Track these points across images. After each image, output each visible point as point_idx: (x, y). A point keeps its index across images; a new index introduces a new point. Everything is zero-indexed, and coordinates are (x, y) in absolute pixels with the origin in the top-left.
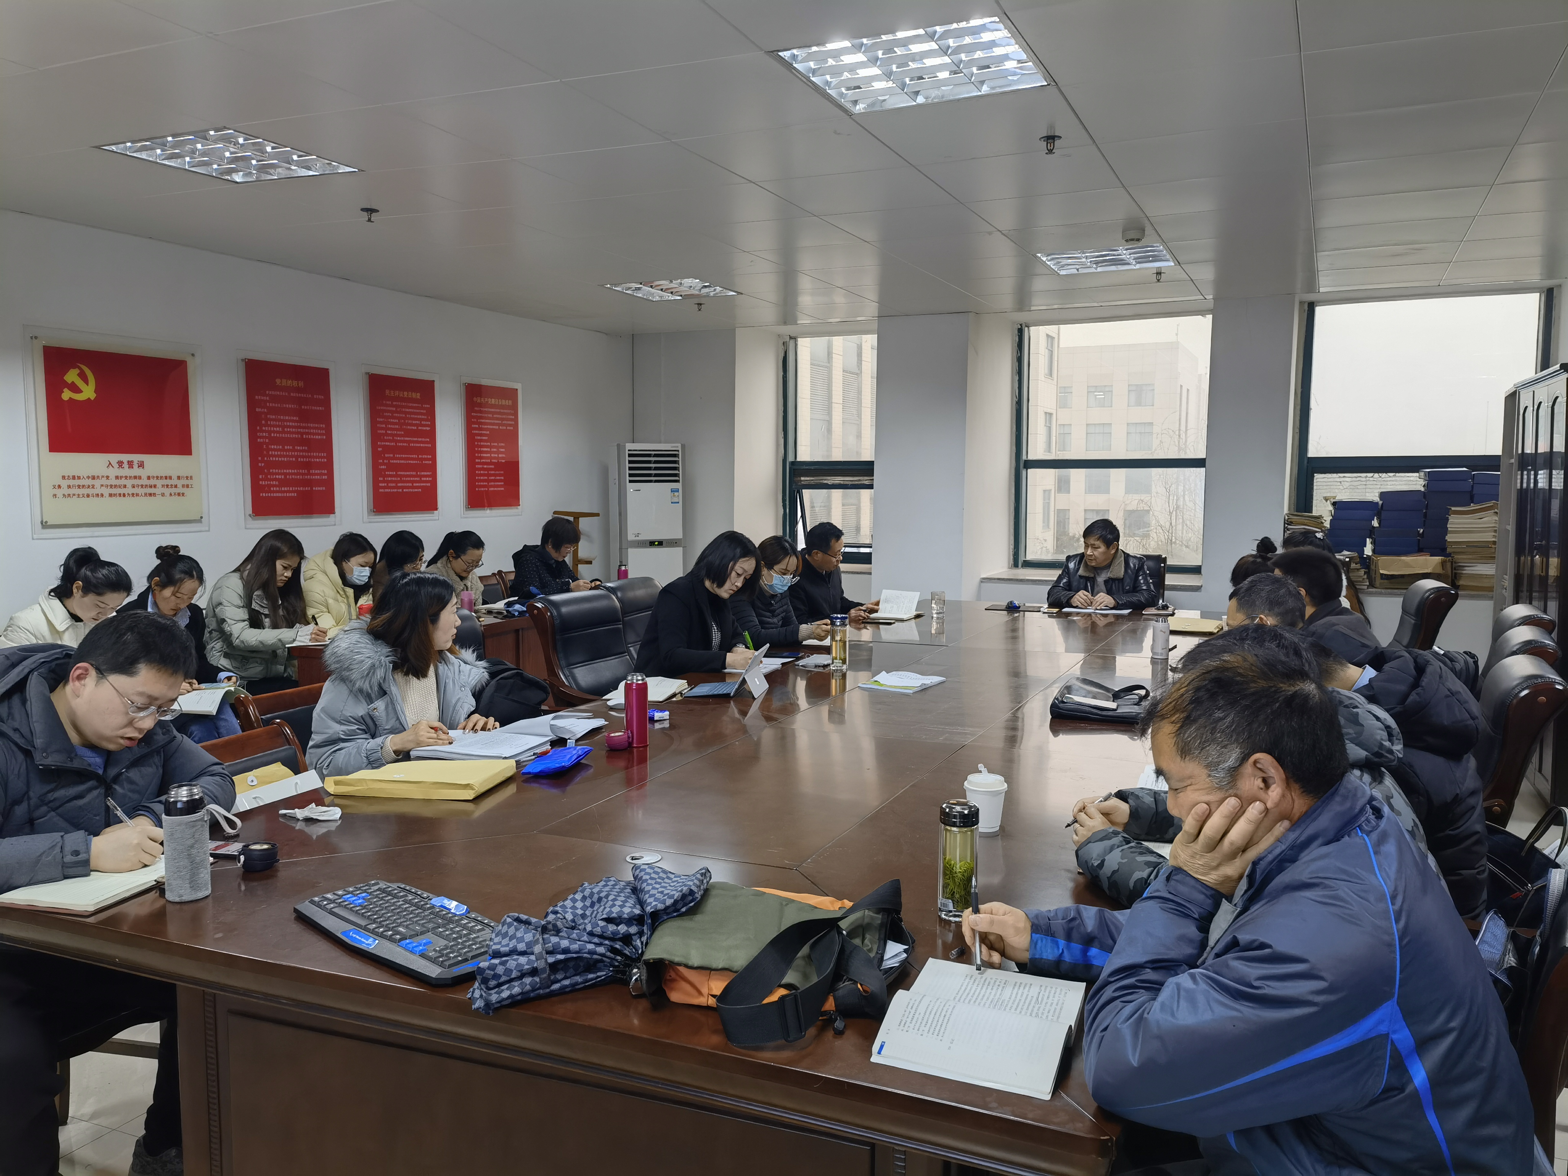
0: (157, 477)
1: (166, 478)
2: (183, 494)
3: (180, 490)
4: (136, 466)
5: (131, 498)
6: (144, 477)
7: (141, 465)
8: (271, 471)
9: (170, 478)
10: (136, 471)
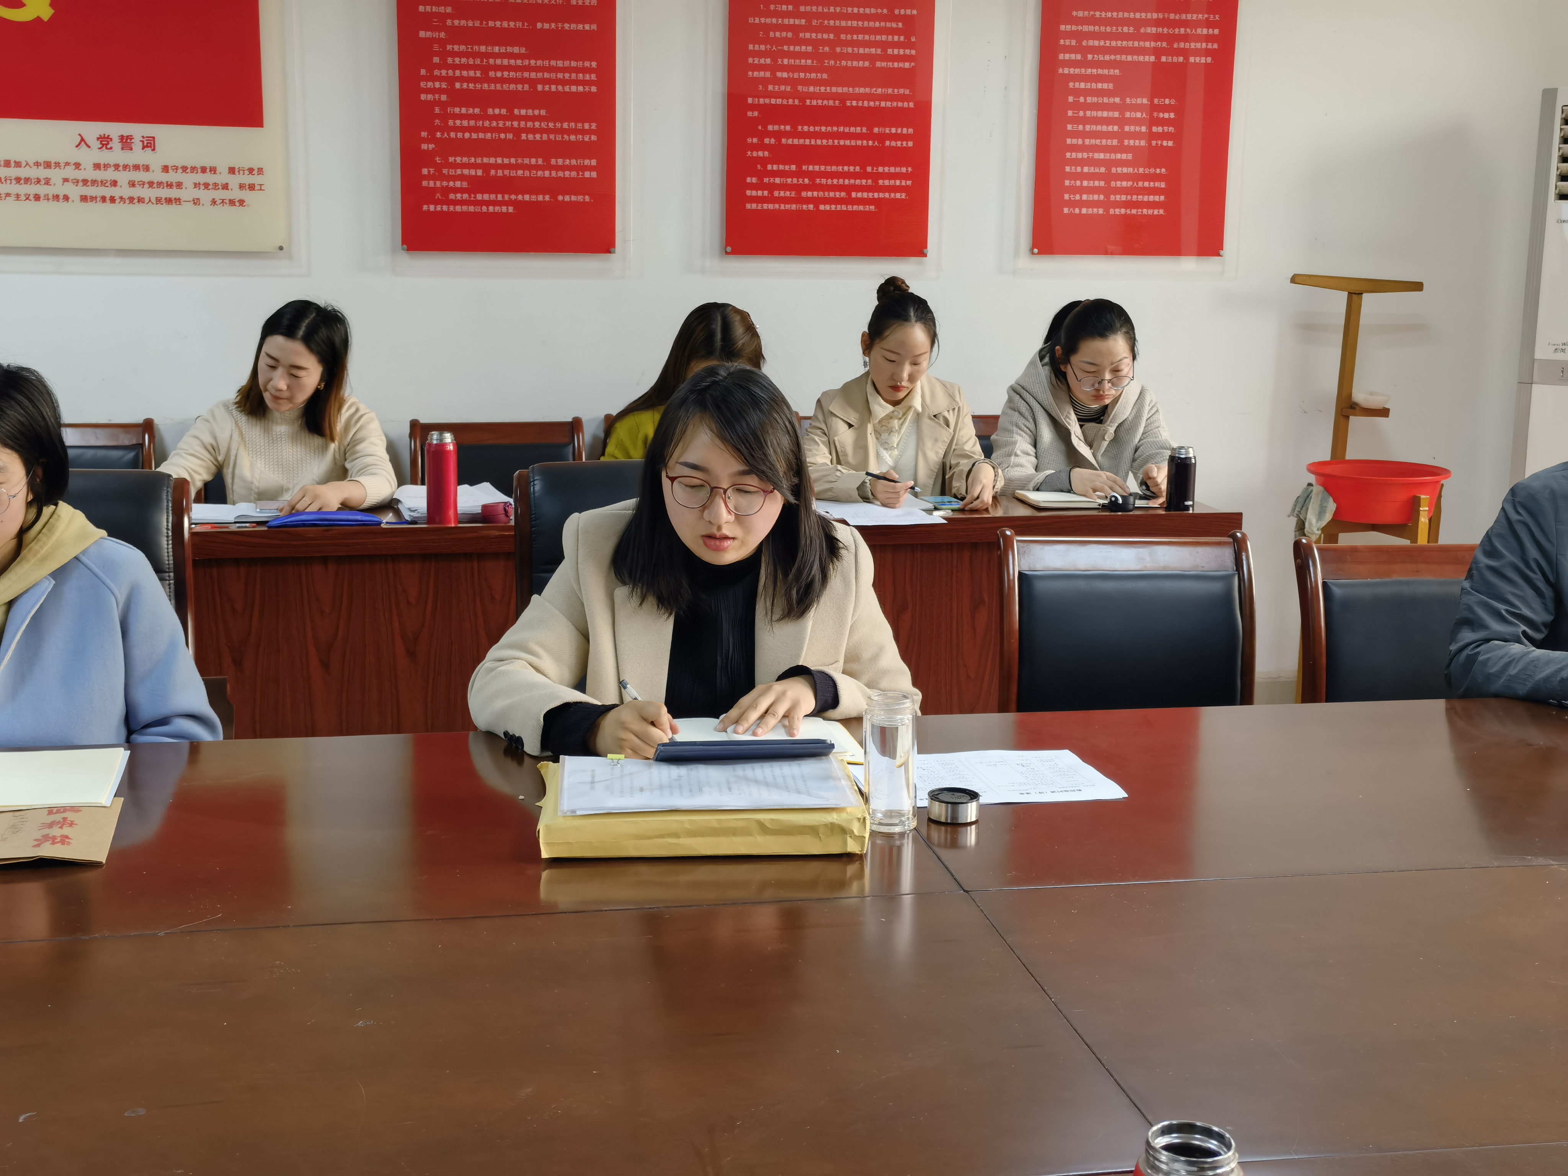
0: (184, 169)
1: (204, 170)
2: (242, 202)
3: (235, 194)
4: (137, 145)
5: (127, 207)
6: (156, 166)
7: (149, 144)
8: (451, 159)
9: (213, 170)
10: (138, 155)
